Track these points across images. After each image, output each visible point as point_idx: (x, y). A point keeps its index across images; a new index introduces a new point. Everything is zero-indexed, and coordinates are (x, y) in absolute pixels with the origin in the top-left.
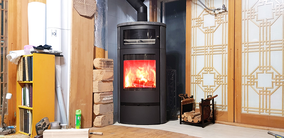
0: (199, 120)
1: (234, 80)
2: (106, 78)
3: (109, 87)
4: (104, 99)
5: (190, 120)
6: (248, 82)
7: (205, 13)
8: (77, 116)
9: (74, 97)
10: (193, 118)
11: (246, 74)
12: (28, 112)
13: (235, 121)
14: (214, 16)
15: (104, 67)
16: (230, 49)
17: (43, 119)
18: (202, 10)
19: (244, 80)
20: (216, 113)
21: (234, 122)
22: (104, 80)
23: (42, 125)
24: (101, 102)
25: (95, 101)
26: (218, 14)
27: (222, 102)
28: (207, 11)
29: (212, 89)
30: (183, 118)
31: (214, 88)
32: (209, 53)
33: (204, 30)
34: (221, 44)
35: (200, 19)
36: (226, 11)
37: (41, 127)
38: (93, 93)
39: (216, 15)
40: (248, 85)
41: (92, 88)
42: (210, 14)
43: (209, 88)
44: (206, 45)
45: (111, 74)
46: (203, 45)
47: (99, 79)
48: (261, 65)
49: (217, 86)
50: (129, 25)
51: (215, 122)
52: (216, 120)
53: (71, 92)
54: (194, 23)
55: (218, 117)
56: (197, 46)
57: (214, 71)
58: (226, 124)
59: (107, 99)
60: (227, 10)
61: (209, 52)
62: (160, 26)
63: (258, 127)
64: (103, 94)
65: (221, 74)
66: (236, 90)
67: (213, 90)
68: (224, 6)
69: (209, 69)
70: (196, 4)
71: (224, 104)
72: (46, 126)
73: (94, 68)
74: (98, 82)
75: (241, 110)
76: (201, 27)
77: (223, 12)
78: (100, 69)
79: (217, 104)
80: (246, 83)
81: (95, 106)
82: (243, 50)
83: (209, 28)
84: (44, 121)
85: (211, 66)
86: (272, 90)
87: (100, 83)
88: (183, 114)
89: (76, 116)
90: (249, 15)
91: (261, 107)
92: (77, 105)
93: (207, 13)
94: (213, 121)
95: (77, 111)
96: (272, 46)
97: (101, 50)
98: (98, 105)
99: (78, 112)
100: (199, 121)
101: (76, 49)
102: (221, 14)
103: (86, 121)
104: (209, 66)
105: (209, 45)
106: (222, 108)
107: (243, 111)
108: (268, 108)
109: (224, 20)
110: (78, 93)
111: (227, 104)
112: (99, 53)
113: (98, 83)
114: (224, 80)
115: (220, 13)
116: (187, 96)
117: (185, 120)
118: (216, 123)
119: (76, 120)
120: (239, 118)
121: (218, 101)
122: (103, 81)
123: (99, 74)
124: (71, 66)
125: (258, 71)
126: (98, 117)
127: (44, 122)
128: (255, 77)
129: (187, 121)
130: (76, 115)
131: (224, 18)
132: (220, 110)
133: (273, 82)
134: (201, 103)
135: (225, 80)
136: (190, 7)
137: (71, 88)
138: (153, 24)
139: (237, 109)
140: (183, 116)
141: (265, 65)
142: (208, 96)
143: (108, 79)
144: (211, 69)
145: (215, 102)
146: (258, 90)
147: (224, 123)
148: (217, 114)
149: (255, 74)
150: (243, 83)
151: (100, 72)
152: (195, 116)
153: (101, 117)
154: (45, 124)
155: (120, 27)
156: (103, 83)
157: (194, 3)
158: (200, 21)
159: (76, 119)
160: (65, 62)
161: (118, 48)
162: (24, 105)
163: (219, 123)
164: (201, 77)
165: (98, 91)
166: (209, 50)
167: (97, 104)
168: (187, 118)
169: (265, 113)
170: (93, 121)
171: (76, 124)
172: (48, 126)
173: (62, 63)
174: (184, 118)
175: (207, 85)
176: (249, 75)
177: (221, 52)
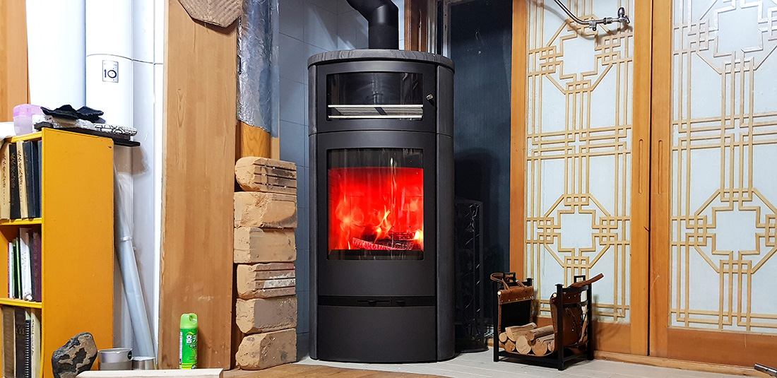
0: (550, 349)
1: (649, 231)
2: (272, 220)
3: (283, 247)
4: (268, 284)
5: (522, 347)
6: (688, 236)
7: (566, 32)
8: (185, 332)
9: (175, 276)
10: (532, 343)
11: (684, 213)
12: (27, 318)
13: (651, 351)
14: (594, 41)
15: (268, 185)
16: (637, 141)
17: (76, 339)
18: (559, 23)
19: (677, 232)
20: (598, 329)
21: (648, 354)
22: (268, 225)
23: (73, 356)
24: (259, 291)
25: (241, 291)
26: (605, 35)
27: (616, 297)
28: (574, 29)
29: (587, 260)
30: (504, 343)
31: (592, 256)
32: (577, 152)
33: (563, 84)
34: (613, 125)
35: (551, 52)
36: (627, 27)
37: (69, 361)
38: (235, 266)
39: (598, 39)
40: (688, 245)
41: (230, 249)
42: (582, 35)
43: (577, 255)
44: (570, 128)
45: (290, 209)
46: (562, 129)
47: (254, 222)
48: (728, 187)
49: (600, 249)
50: (343, 58)
51: (595, 355)
52: (596, 349)
53: (164, 259)
54: (534, 63)
55: (604, 340)
56: (544, 131)
57: (592, 207)
58: (624, 361)
59: (276, 283)
60: (631, 24)
61: (577, 148)
62: (436, 64)
64: (265, 269)
65: (613, 215)
66: (653, 261)
67: (588, 263)
68: (622, 13)
69: (576, 201)
70: (542, 6)
71: (619, 303)
72: (86, 361)
73: (238, 188)
74: (248, 229)
75: (668, 320)
76: (556, 76)
77: (619, 30)
78: (257, 190)
79: (600, 302)
80: (683, 240)
81: (239, 303)
82: (675, 144)
83: (579, 79)
84: (78, 343)
85: (584, 192)
87: (255, 235)
88: (503, 330)
89: (181, 334)
90: (693, 39)
91: (726, 311)
92: (185, 300)
93: (572, 33)
94: (588, 353)
95: (185, 317)
96: (756, 130)
97: (260, 134)
98: (251, 303)
99: (188, 322)
100: (548, 351)
101: (180, 126)
102: (613, 36)
103: (213, 351)
104: (576, 192)
105: (577, 128)
106: (615, 315)
107: (675, 323)
109: (623, 55)
110: (188, 262)
111: (628, 303)
112: (253, 142)
113: (251, 232)
114: (619, 231)
115: (610, 33)
116: (514, 278)
117: (509, 349)
118: (598, 358)
119: (181, 346)
120: (664, 341)
121: (603, 293)
122: (266, 229)
123: (252, 207)
124: (165, 179)
125: (717, 203)
126: (248, 339)
127: (78, 348)
128: (710, 222)
129: (515, 350)
130: (179, 330)
131: (622, 49)
132: (608, 320)
134: (555, 296)
135: (625, 232)
136: (525, 15)
137: (165, 245)
138: (415, 58)
139: (656, 315)
140: (502, 337)
141: (736, 187)
142: (575, 277)
143: (279, 223)
144: (584, 200)
145: (596, 298)
147: (619, 358)
148: (601, 331)
149: (708, 212)
150: (674, 239)
151: (255, 201)
152: (537, 337)
153: (259, 338)
154: (81, 354)
155: (317, 64)
156: (263, 234)
157: (536, 4)
158: (553, 59)
159: (181, 341)
160: (147, 165)
161: (310, 130)
162: (16, 296)
163: (604, 358)
164: (556, 223)
165: (248, 258)
166: (578, 144)
167: (246, 298)
168: (515, 343)
169: (735, 329)
170: (234, 349)
171: (181, 357)
172: (92, 359)
173: (138, 166)
174: (507, 341)
175: (570, 247)
176: (692, 215)
177: (612, 150)
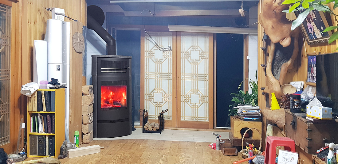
1: (176, 98)
5: (150, 129)
6: (185, 100)
7: (155, 48)
10: (153, 128)
11: (184, 94)
13: (177, 126)
14: (162, 52)
15: (90, 93)
16: (173, 77)
19: (182, 99)
22: (90, 104)
24: (89, 122)
31: (162, 104)
32: (158, 78)
33: (155, 61)
34: (167, 72)
35: (151, 52)
38: (82, 115)
39: (164, 51)
40: (185, 102)
41: (81, 112)
42: (159, 49)
44: (156, 72)
46: (154, 72)
48: (193, 89)
49: (164, 102)
54: (146, 54)
56: (150, 72)
57: (162, 92)
58: (170, 129)
59: (91, 119)
60: (172, 49)
62: (129, 59)
63: (191, 129)
64: (89, 116)
65: (167, 94)
66: (177, 105)
68: (170, 47)
69: (158, 90)
70: (149, 40)
71: (169, 115)
73: (83, 94)
75: (180, 119)
76: (153, 58)
78: (88, 95)
80: (184, 100)
81: (83, 126)
82: (182, 78)
83: (159, 60)
85: (160, 88)
86: (199, 105)
89: (76, 136)
90: (185, 55)
91: (193, 116)
92: (74, 127)
93: (157, 48)
95: (76, 132)
96: (199, 77)
98: (87, 125)
100: (157, 129)
102: (167, 51)
104: (158, 88)
105: (158, 72)
106: (168, 118)
107: (182, 119)
108: (197, 116)
109: (169, 56)
111: (171, 115)
119: (75, 140)
120: (180, 123)
123: (87, 100)
125: (191, 92)
126: (87, 135)
128: (189, 96)
129: (148, 130)
131: (169, 54)
132: (166, 119)
133: (199, 100)
134: (159, 116)
135: (170, 98)
136: (144, 41)
139: (178, 118)
140: (145, 127)
141: (195, 89)
144: (160, 90)
146: (191, 105)
149: (189, 94)
150: (182, 100)
152: (154, 126)
153: (89, 135)
155: (97, 57)
156: (89, 106)
157: (147, 39)
158: (152, 54)
163: (166, 129)
164: (153, 95)
165: (87, 113)
166: (158, 76)
167: (85, 124)
168: (148, 128)
169: (195, 120)
171: (75, 143)
175: (157, 102)
176: (185, 95)
177: (167, 78)
